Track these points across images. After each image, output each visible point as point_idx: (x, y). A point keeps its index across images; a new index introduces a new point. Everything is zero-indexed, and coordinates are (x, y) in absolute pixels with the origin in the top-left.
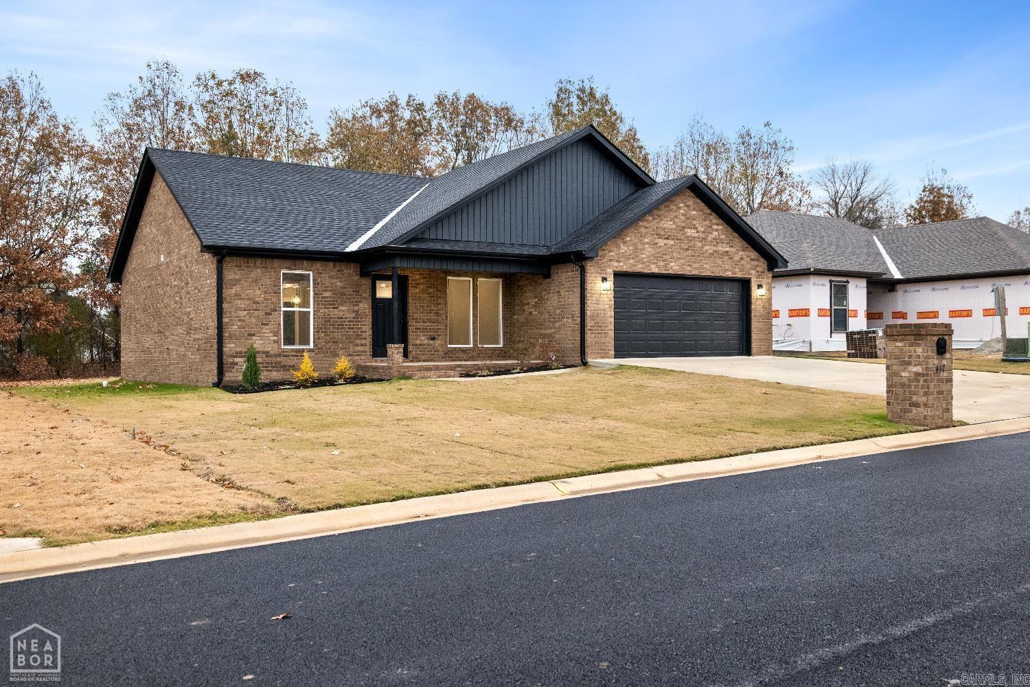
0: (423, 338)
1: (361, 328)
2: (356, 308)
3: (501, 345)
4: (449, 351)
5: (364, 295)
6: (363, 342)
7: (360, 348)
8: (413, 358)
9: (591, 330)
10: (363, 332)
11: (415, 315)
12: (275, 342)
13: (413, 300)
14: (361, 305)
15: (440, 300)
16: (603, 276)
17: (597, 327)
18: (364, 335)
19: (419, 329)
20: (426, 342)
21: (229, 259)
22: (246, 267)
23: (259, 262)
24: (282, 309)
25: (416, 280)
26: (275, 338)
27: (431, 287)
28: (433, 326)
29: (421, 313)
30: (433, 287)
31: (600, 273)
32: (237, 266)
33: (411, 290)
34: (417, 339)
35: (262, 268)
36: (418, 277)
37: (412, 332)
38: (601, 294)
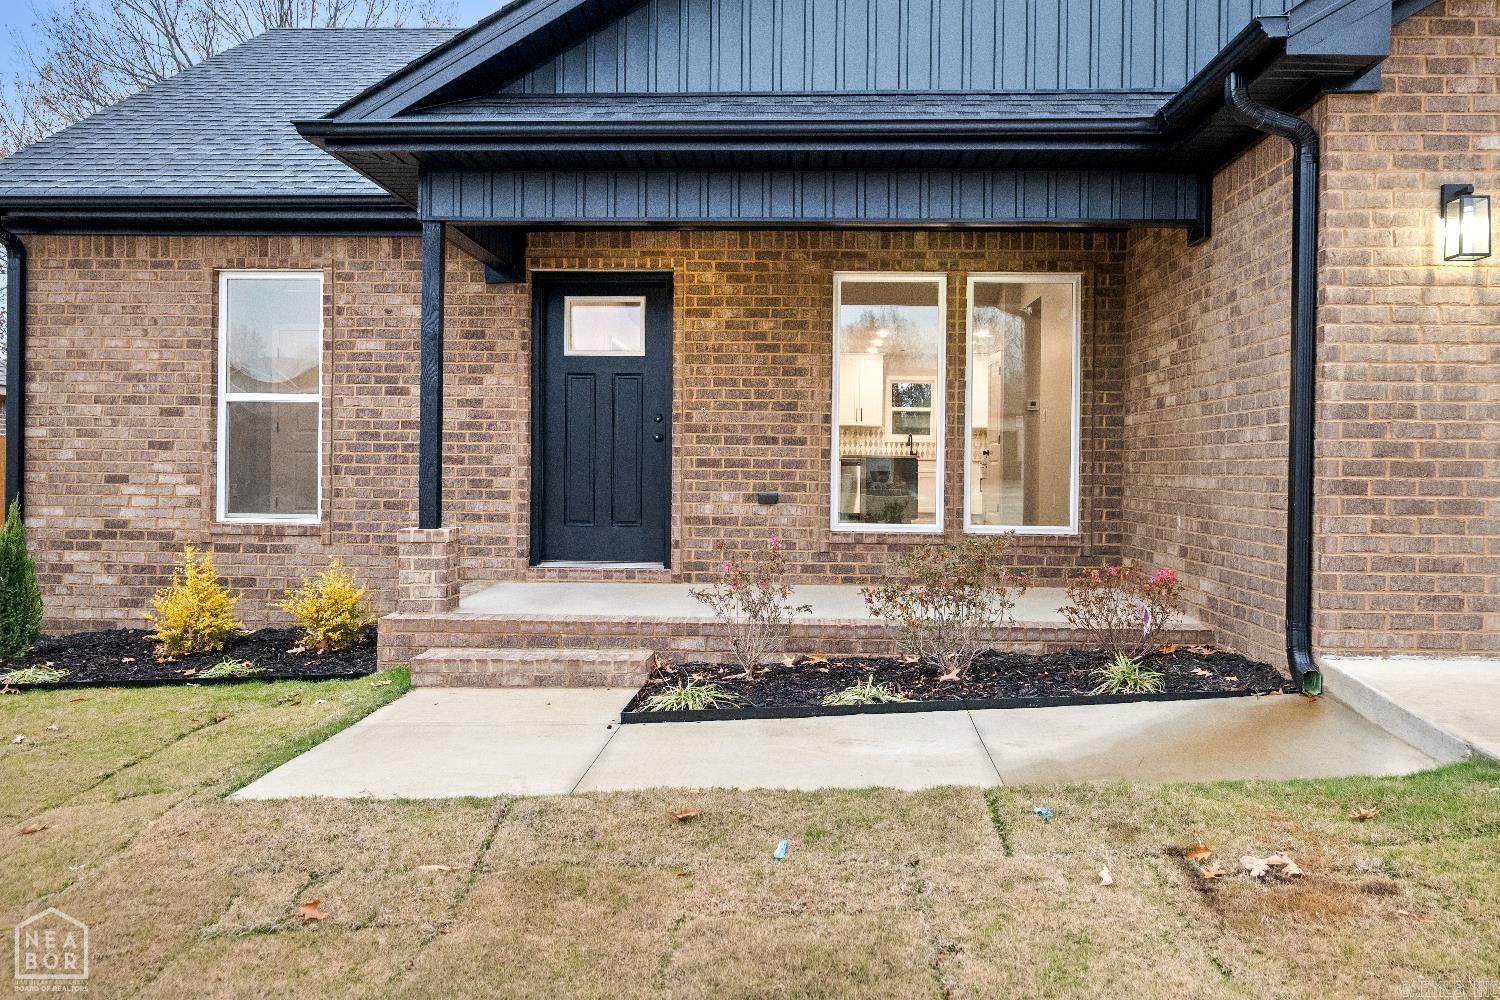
0: (726, 496)
1: (488, 461)
3: (1072, 528)
4: (836, 546)
5: (502, 345)
6: (497, 506)
7: (482, 528)
8: (687, 566)
10: (493, 472)
11: (697, 418)
12: (191, 502)
13: (688, 360)
14: (489, 380)
15: (801, 361)
16: (1450, 177)
17: (1397, 469)
18: (499, 483)
19: (715, 463)
20: (740, 510)
21: (51, 242)
22: (105, 265)
23: (143, 246)
24: (225, 397)
25: (705, 289)
26: (192, 490)
27: (765, 315)
28: (770, 453)
29: (723, 406)
30: (776, 314)
31: (1430, 164)
32: (74, 264)
33: (681, 326)
34: (704, 499)
35: (155, 265)
36: (709, 277)
37: (686, 476)
38: (1430, 281)
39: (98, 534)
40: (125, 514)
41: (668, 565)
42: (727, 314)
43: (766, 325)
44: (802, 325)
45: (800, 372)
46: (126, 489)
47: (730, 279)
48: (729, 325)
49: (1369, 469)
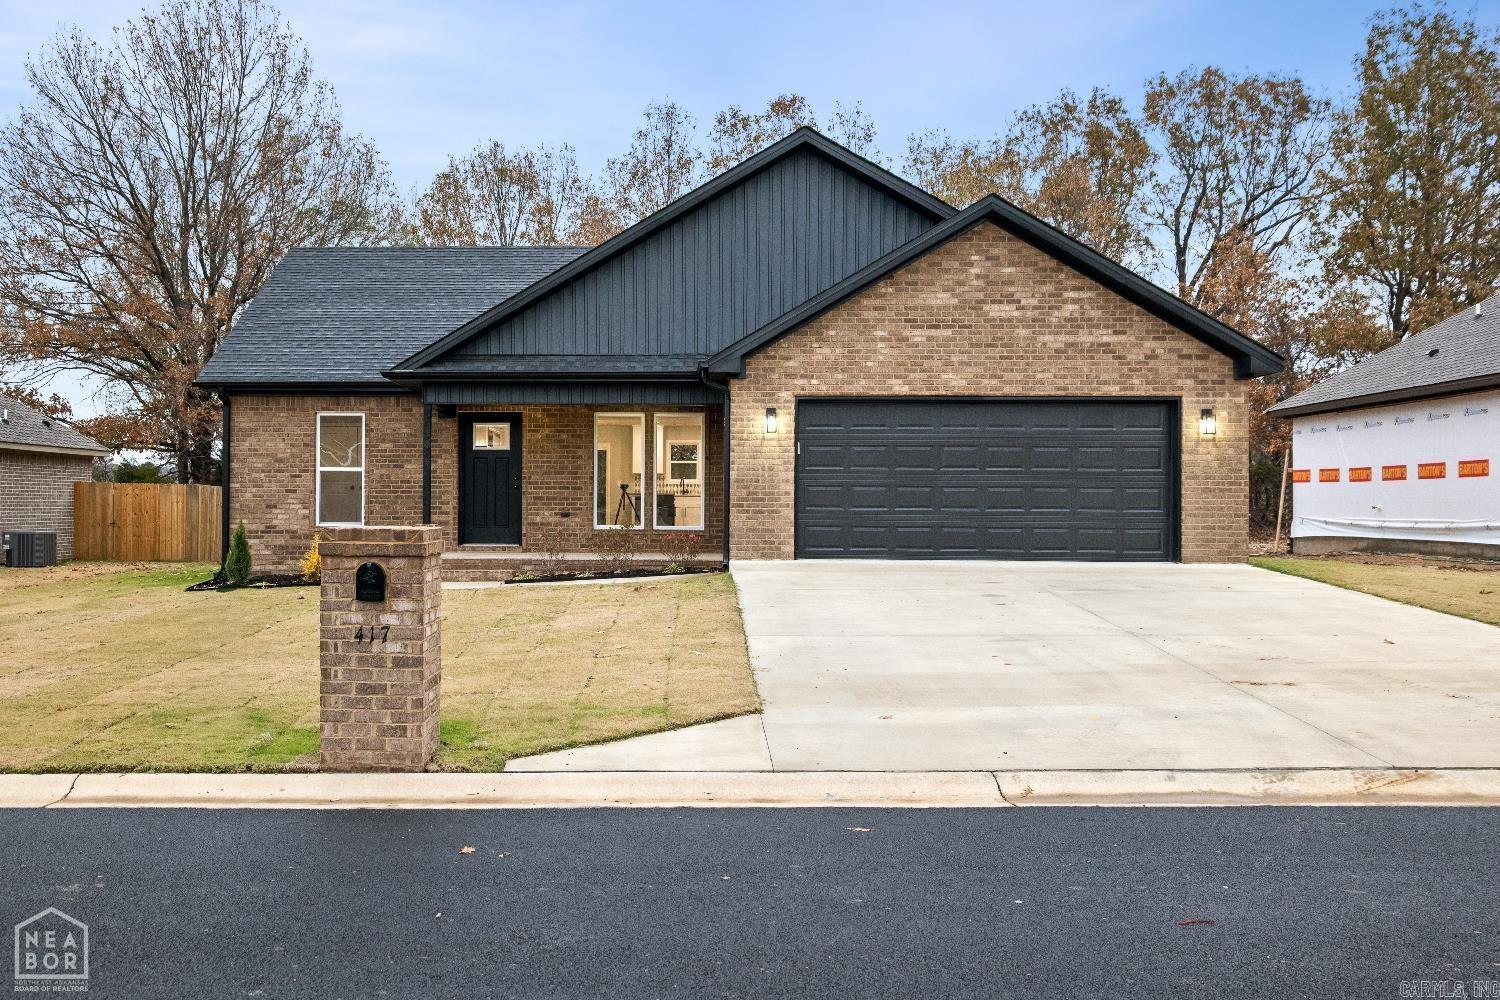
0: (547, 513)
1: (440, 498)
2: (432, 466)
3: (701, 527)
4: (596, 535)
6: (445, 518)
8: (530, 544)
10: (444, 503)
11: (533, 478)
12: (304, 517)
13: (529, 452)
14: (440, 461)
15: (580, 452)
16: (770, 406)
17: (754, 500)
18: (444, 507)
19: (541, 498)
20: (553, 519)
21: (241, 399)
22: (266, 409)
23: (283, 402)
24: (319, 469)
25: (537, 420)
26: (307, 512)
27: (563, 431)
28: (566, 494)
29: (545, 473)
30: (568, 431)
31: (763, 401)
32: (252, 409)
33: (527, 436)
34: (537, 514)
35: (288, 410)
36: (538, 415)
37: (528, 504)
38: (764, 439)
39: (262, 532)
40: (275, 522)
41: (521, 544)
42: (547, 431)
43: (564, 437)
44: (580, 436)
45: (580, 457)
46: (274, 511)
47: (548, 415)
48: (547, 436)
49: (744, 499)
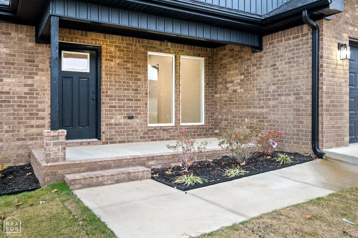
0: (118, 117)
1: (37, 106)
2: (29, 81)
3: (203, 123)
4: (149, 130)
5: (41, 66)
7: (34, 130)
8: (106, 139)
9: (328, 110)
10: (39, 110)
11: (109, 93)
13: (106, 74)
14: (36, 78)
15: (139, 76)
18: (41, 114)
19: (115, 107)
20: (122, 121)
25: (111, 53)
27: (128, 62)
28: (131, 103)
29: (117, 89)
30: (132, 62)
33: (105, 63)
34: (112, 118)
36: (113, 49)
37: (106, 111)
41: (100, 139)
42: (118, 61)
43: (129, 65)
44: (139, 66)
45: (139, 80)
47: (119, 50)
48: (119, 64)
